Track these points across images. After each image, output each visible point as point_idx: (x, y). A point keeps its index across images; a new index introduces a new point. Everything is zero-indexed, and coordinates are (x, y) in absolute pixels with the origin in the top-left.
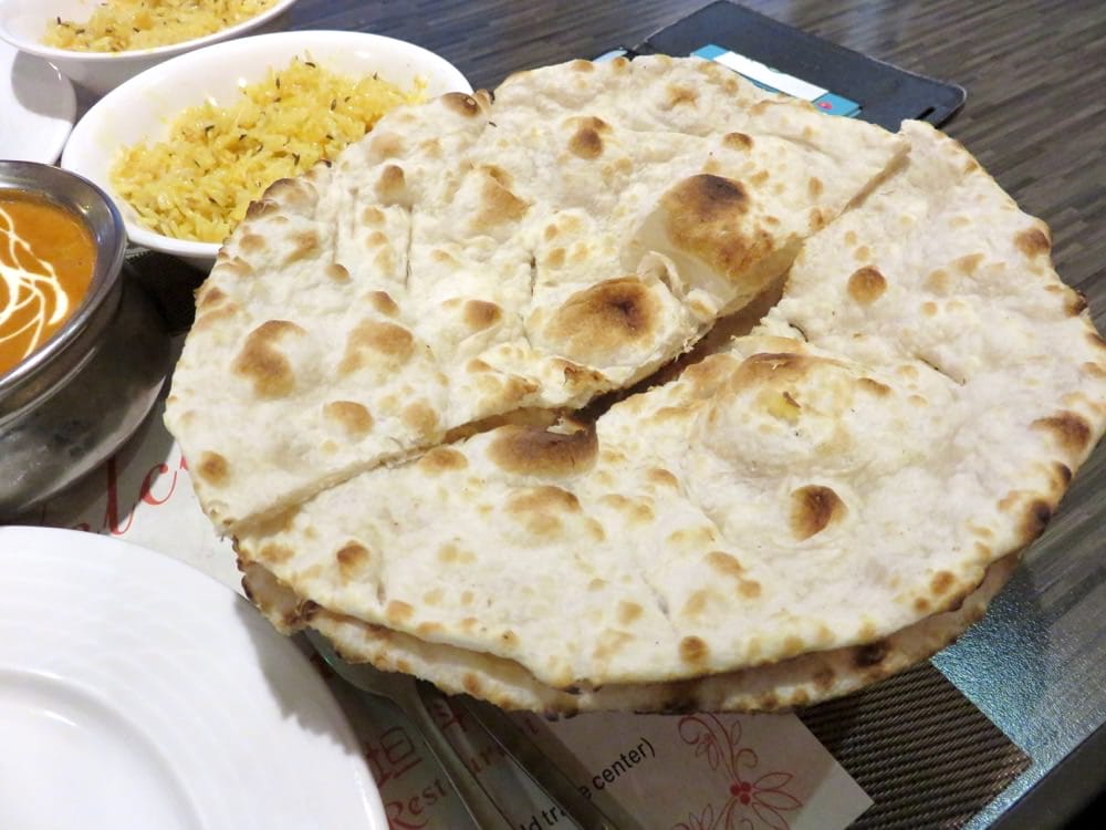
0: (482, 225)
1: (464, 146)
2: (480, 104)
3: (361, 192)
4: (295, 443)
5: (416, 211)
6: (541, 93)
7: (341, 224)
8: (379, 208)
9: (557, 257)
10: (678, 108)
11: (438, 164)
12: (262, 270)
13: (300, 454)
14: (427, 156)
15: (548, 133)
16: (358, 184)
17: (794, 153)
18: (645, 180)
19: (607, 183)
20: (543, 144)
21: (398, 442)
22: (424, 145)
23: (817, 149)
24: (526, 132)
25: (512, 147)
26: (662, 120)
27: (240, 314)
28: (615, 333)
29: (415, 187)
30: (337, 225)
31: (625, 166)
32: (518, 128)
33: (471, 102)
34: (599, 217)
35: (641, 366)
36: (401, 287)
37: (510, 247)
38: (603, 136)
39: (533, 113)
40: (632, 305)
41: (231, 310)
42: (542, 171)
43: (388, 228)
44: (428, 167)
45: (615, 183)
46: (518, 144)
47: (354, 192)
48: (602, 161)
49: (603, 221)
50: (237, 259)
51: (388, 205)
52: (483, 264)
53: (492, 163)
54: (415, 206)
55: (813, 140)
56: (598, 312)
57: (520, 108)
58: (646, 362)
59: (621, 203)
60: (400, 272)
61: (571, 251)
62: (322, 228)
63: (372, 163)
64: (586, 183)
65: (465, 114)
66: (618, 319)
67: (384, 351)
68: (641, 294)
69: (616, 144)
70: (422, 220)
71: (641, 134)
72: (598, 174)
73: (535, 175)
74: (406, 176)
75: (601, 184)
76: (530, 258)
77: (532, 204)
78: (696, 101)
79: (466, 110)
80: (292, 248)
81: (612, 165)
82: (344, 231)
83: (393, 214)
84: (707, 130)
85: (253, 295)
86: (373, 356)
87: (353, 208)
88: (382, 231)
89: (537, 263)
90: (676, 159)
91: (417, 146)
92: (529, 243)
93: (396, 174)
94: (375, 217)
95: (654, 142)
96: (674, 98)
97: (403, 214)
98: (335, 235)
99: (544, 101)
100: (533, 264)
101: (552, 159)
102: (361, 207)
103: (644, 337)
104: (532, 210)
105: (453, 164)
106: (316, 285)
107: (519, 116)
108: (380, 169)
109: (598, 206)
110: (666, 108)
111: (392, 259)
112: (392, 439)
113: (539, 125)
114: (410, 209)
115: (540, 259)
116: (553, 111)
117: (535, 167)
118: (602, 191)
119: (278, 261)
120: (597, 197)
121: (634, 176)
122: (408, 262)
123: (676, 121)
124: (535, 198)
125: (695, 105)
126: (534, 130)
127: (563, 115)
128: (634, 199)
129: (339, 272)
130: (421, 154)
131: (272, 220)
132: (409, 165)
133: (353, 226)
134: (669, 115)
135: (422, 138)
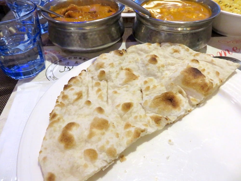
0: (126, 82)
1: (120, 63)
2: (123, 52)
3: (94, 78)
4: (76, 165)
5: (109, 82)
6: (139, 50)
7: (89, 87)
8: (99, 81)
9: (148, 88)
10: (175, 53)
11: (114, 69)
12: (68, 105)
13: (77, 168)
14: (111, 67)
15: (142, 59)
16: (93, 75)
17: (210, 65)
18: (168, 70)
19: (159, 70)
20: (140, 62)
21: (106, 161)
22: (110, 65)
23: (215, 65)
24: (135, 59)
25: (132, 63)
26: (172, 56)
27: (61, 120)
28: (170, 107)
29: (108, 75)
30: (88, 87)
31: (163, 66)
32: (134, 58)
33: (121, 52)
34: (157, 79)
35: (179, 116)
36: (105, 103)
37: (134, 87)
38: (157, 59)
39: (137, 54)
40: (173, 100)
41: (59, 120)
42: (141, 68)
43: (101, 87)
44: (111, 70)
45: (161, 70)
46: (133, 62)
47: (92, 78)
48: (157, 65)
49: (159, 80)
50: (61, 103)
51: (101, 80)
52: (128, 92)
53: (128, 67)
54: (108, 80)
55: (214, 63)
56: (164, 101)
57: (133, 53)
58: (180, 115)
59: (163, 75)
60: (105, 99)
61: (151, 87)
62: (84, 89)
63: (96, 70)
64: (154, 70)
65: (120, 55)
66: (170, 103)
67: (100, 129)
68: (175, 97)
69: (161, 61)
70: (110, 84)
71: (166, 59)
72: (157, 68)
73: (139, 69)
74: (106, 73)
75: (157, 71)
76: (140, 89)
77: (139, 76)
78: (180, 52)
79: (120, 54)
80: (76, 97)
81: (160, 65)
82: (90, 89)
83: (103, 83)
84: (183, 59)
85: (65, 113)
86: (97, 131)
87: (92, 82)
88: (100, 88)
89: (142, 91)
90: (176, 65)
91: (108, 65)
92: (140, 86)
93: (103, 73)
94: (98, 84)
95: (170, 61)
96: (174, 51)
97: (105, 82)
98: (88, 91)
99: (140, 52)
100: (141, 91)
101: (143, 65)
102: (94, 82)
103: (178, 108)
104: (139, 78)
105: (118, 69)
106: (82, 108)
107: (133, 55)
108: (99, 71)
109: (157, 76)
110: (172, 54)
111: (103, 95)
112: (104, 160)
113: (139, 58)
114: (107, 81)
115: (143, 89)
116: (142, 54)
117: (139, 67)
118: (157, 72)
119: (72, 101)
120: (156, 74)
121: (165, 69)
122: (107, 95)
123: (175, 56)
124: (140, 75)
125: (179, 53)
126: (138, 58)
127: (145, 55)
128: (166, 74)
129: (89, 102)
130: (110, 66)
131: (70, 90)
132: (106, 70)
133: (92, 87)
134: (173, 55)
135: (109, 63)
